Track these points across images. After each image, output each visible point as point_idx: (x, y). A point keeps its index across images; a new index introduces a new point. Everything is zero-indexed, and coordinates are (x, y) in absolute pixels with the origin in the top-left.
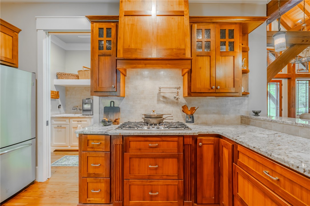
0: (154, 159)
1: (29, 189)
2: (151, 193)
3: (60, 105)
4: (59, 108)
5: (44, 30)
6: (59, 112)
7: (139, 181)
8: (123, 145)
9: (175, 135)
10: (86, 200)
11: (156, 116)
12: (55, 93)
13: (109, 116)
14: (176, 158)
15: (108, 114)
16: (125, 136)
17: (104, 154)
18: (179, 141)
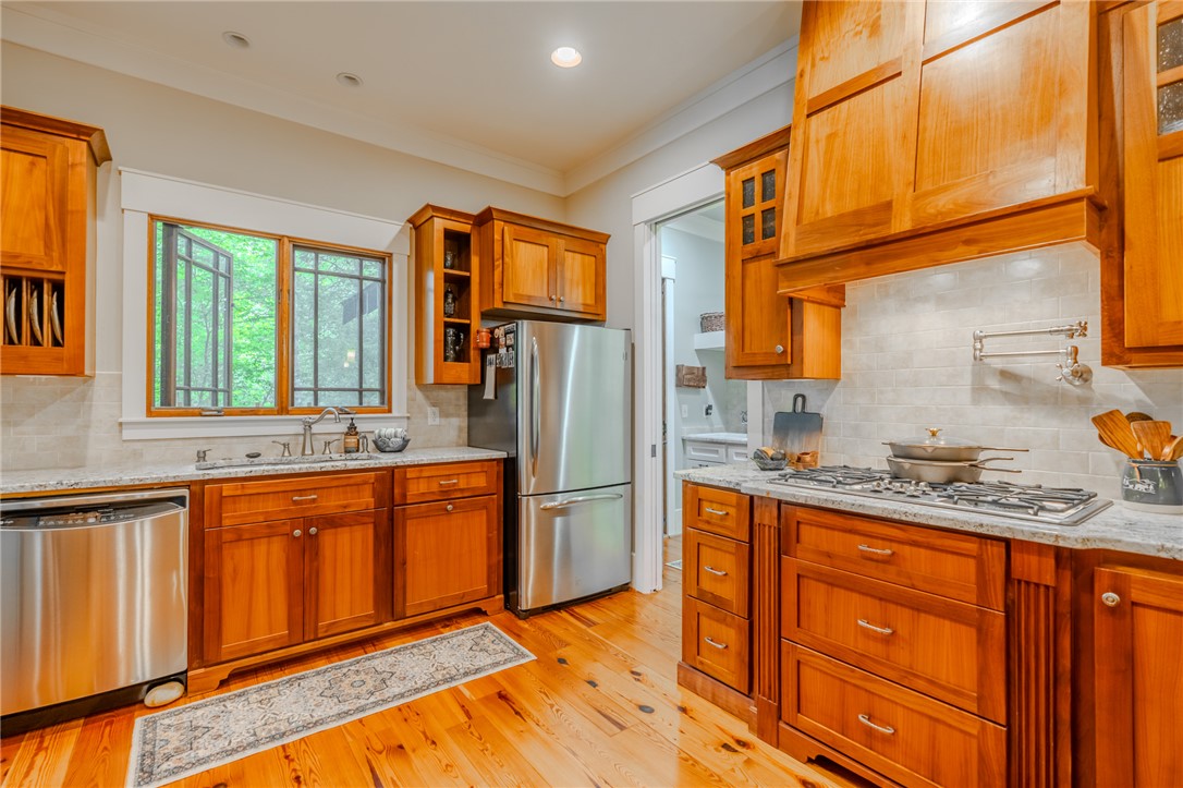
0: (877, 602)
1: (616, 598)
2: (869, 720)
3: (710, 407)
4: (707, 414)
5: (646, 222)
6: (707, 427)
7: (826, 660)
8: (779, 529)
9: (958, 527)
10: (695, 659)
11: (930, 450)
12: (696, 371)
13: (789, 442)
14: (970, 625)
15: (786, 435)
16: (787, 503)
17: (734, 545)
18: (985, 556)
